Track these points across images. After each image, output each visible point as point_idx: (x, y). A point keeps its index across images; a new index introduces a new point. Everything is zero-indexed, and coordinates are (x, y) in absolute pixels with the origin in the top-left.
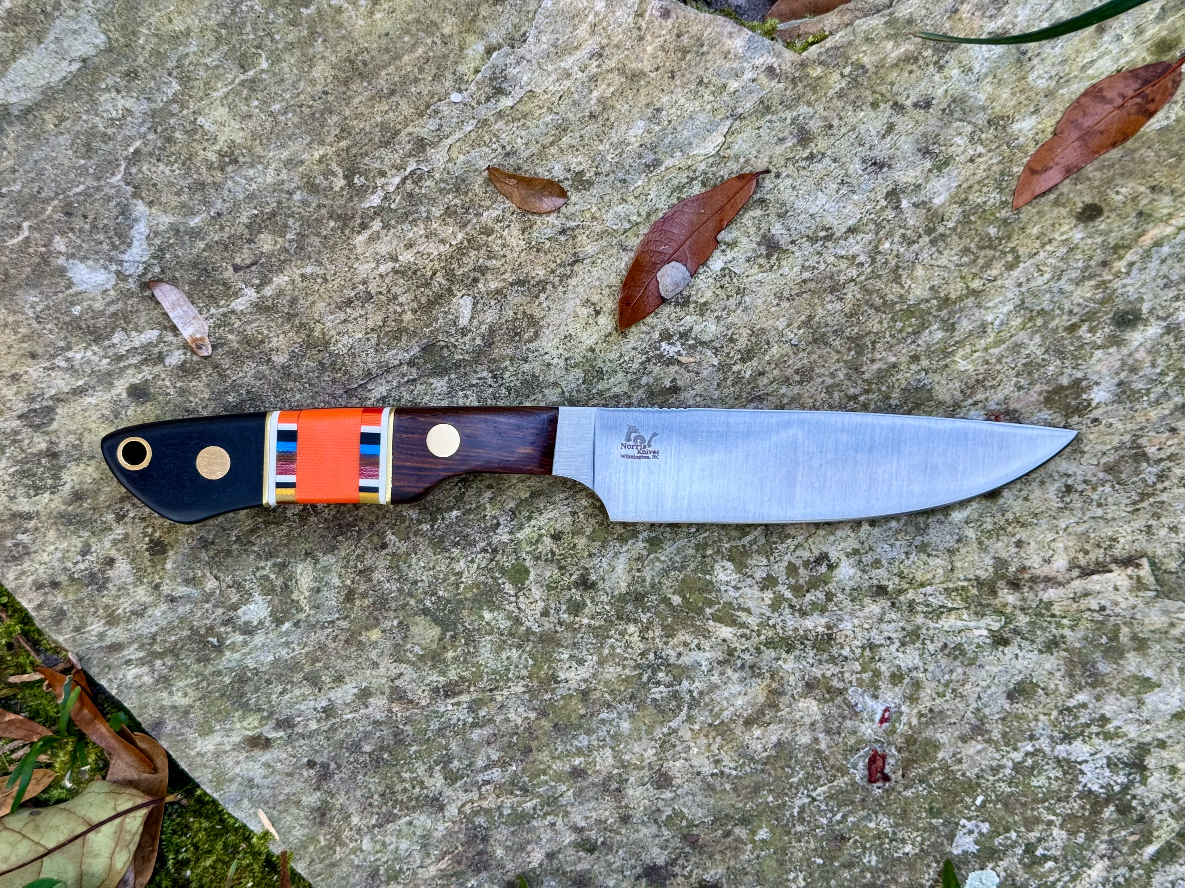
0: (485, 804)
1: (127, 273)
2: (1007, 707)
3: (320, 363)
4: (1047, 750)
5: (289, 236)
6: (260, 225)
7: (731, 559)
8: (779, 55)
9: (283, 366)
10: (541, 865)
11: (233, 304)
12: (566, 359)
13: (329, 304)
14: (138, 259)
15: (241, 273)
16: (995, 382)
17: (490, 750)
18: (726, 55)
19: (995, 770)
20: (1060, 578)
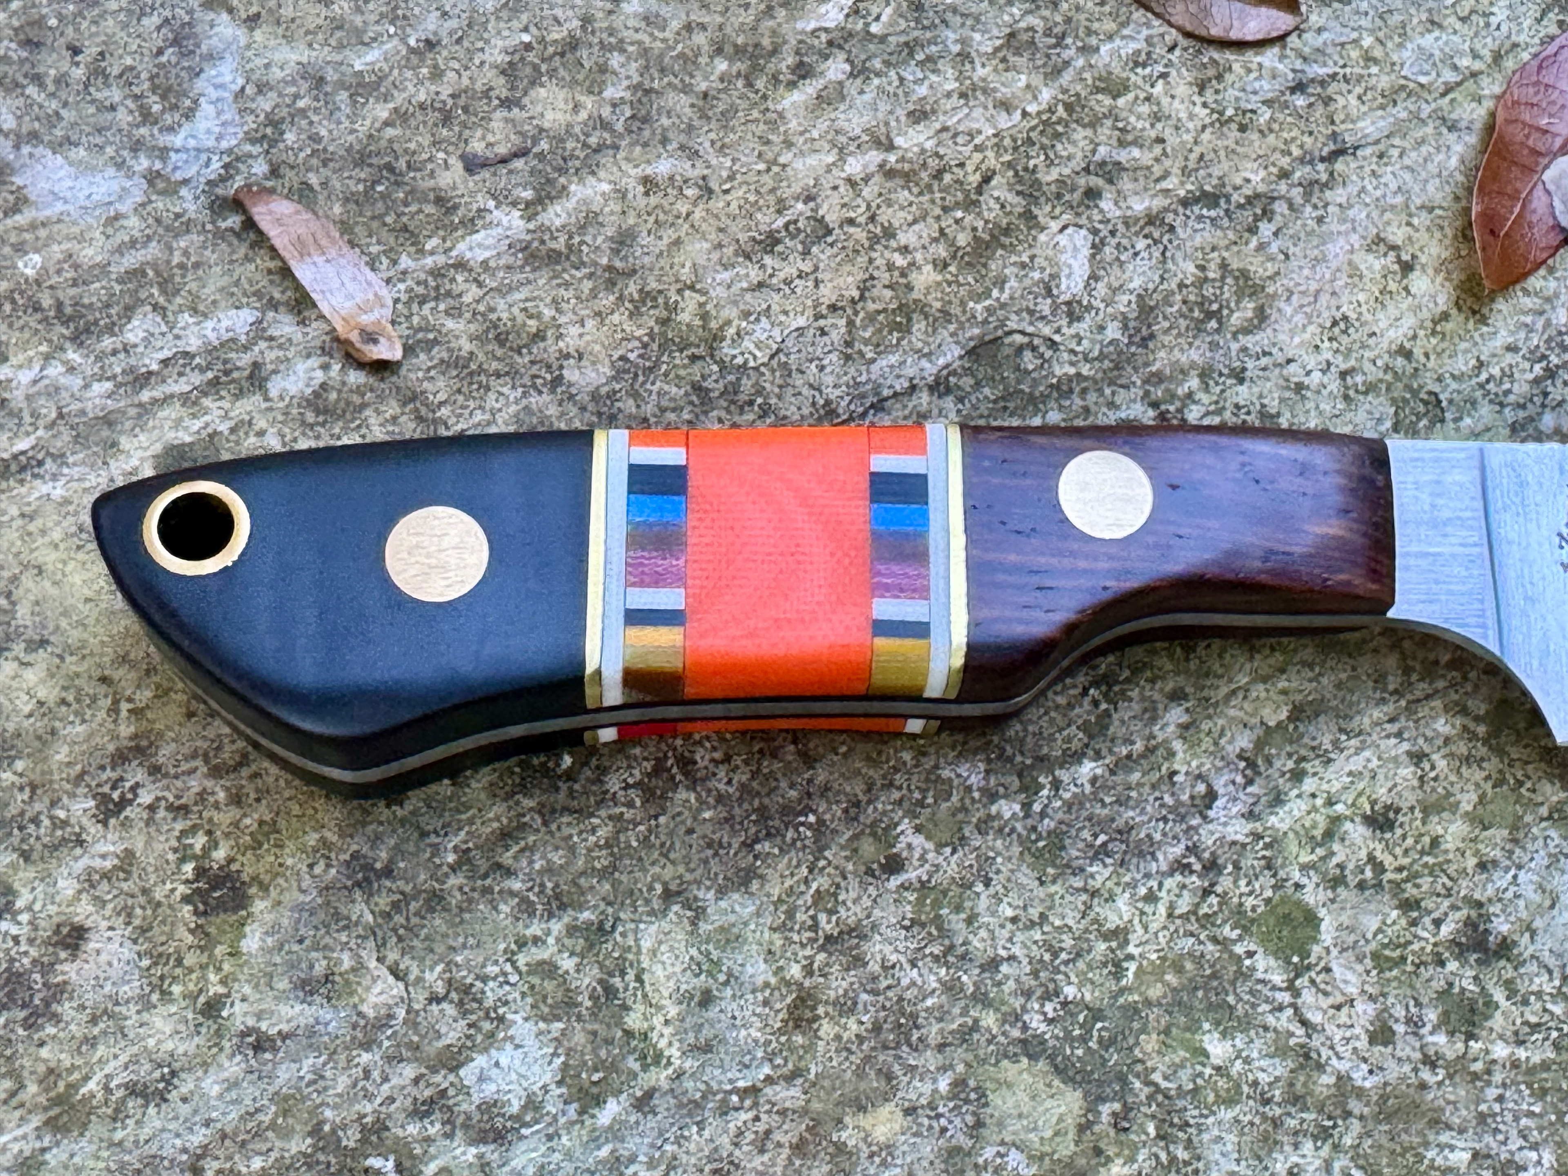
1: (178, 176)
3: (697, 388)
5: (610, 93)
6: (536, 68)
9: (595, 396)
11: (461, 246)
12: (1343, 375)
13: (720, 246)
14: (211, 143)
15: (486, 174)
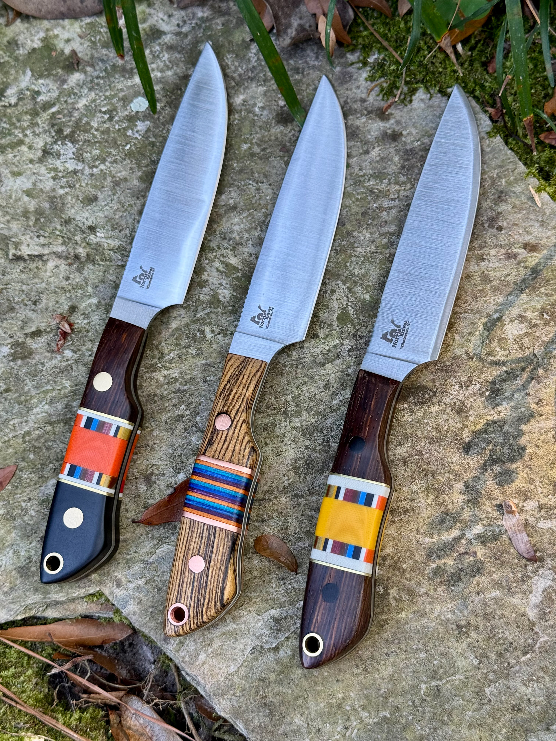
0: (397, 187)
2: (99, 193)
4: (87, 168)
5: (434, 566)
6: (452, 579)
7: (219, 301)
8: (112, 593)
9: (459, 481)
10: (374, 148)
11: (483, 531)
12: (283, 442)
13: (419, 513)
15: (472, 550)
16: (54, 370)
17: (386, 218)
18: (140, 602)
19: (115, 161)
20: (54, 256)
